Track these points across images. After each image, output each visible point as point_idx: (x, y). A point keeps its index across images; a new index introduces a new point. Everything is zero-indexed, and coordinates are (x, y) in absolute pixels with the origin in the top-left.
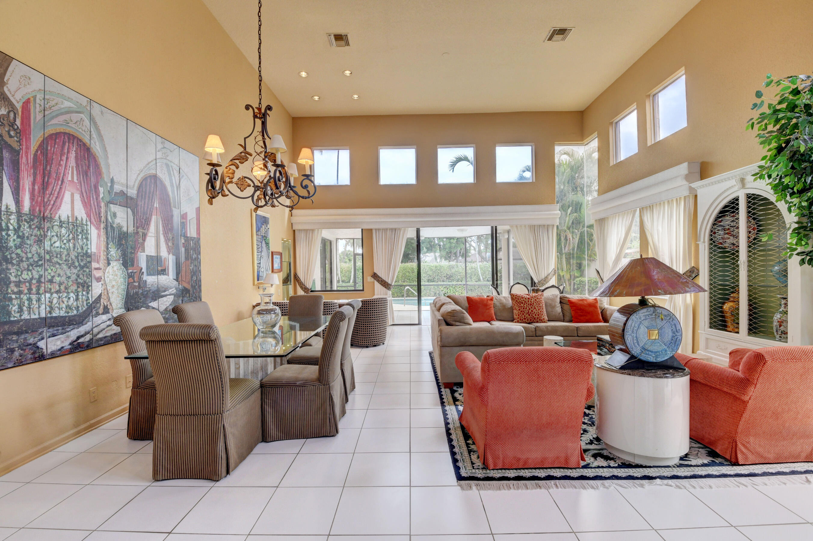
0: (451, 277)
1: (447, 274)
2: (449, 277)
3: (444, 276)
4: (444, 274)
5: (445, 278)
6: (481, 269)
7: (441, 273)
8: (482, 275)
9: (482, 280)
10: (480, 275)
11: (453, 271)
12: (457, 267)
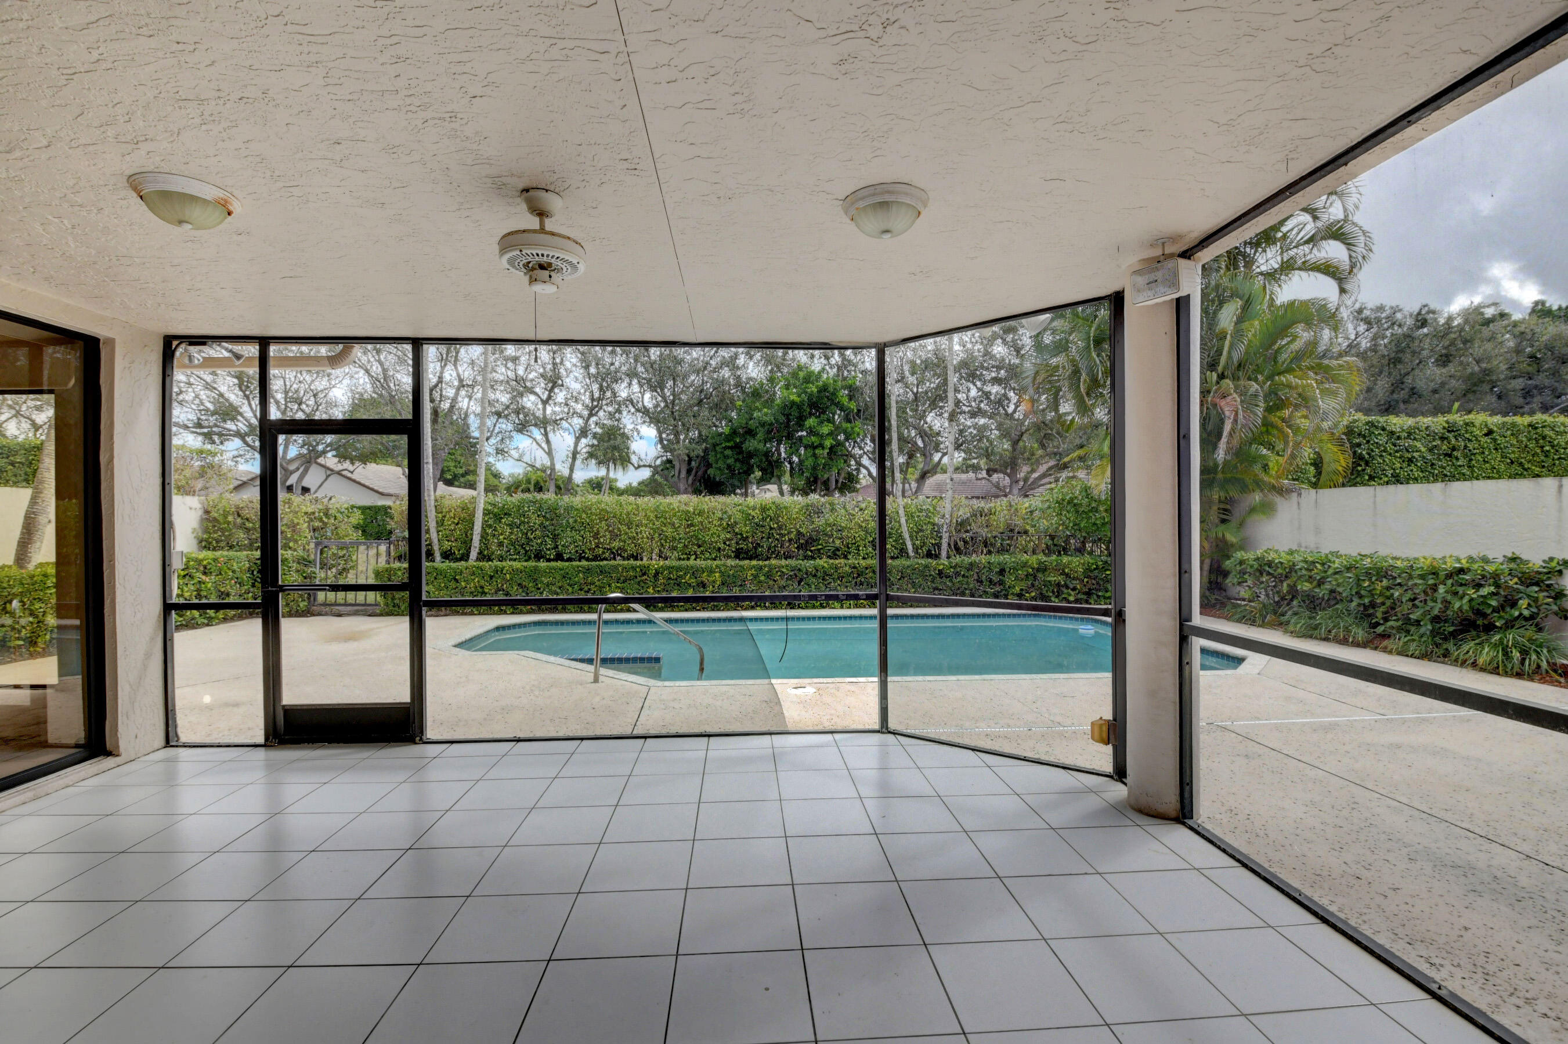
0: (811, 541)
1: (799, 533)
2: (808, 545)
3: (790, 540)
4: (790, 533)
5: (793, 548)
6: (910, 516)
7: (780, 528)
8: (911, 537)
9: (911, 554)
10: (906, 536)
11: (819, 522)
12: (833, 510)
